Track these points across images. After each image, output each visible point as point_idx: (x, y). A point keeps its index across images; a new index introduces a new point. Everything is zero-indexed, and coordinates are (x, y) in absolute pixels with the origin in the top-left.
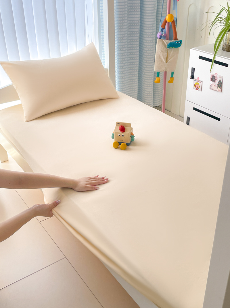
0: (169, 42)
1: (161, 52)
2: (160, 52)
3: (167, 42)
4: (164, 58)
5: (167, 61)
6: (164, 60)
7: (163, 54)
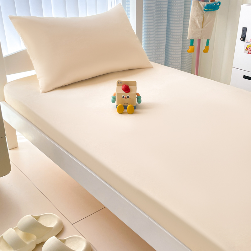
0: (206, 3)
1: (197, 15)
2: (195, 16)
3: (203, 4)
4: (199, 23)
5: (202, 27)
6: (199, 25)
7: (198, 19)
